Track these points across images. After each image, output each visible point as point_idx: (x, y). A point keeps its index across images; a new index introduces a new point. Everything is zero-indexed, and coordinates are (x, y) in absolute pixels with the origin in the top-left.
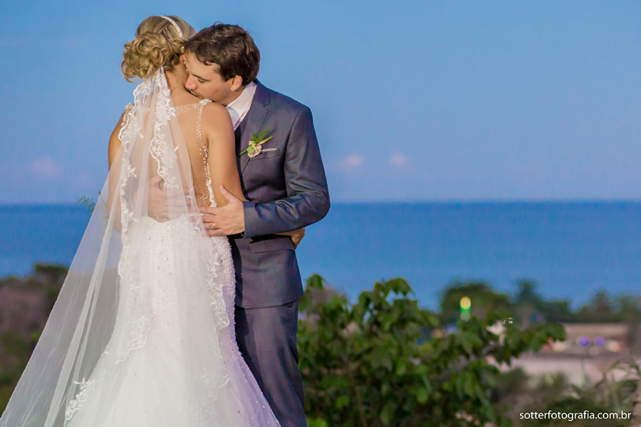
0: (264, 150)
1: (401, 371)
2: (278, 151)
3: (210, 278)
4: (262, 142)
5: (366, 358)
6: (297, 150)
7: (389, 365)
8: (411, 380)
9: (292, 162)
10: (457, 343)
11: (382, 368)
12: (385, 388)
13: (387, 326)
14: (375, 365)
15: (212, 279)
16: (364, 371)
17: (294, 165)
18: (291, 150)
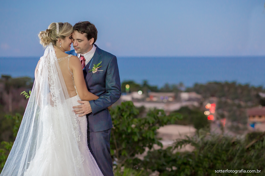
0: (98, 71)
1: (129, 131)
2: (104, 71)
3: (75, 123)
4: (98, 68)
5: (118, 126)
6: (111, 71)
7: (125, 129)
8: (133, 133)
9: (109, 76)
10: (147, 121)
11: (123, 130)
12: (124, 136)
13: (125, 117)
14: (121, 129)
15: (76, 123)
16: (117, 131)
17: (109, 77)
18: (108, 71)
